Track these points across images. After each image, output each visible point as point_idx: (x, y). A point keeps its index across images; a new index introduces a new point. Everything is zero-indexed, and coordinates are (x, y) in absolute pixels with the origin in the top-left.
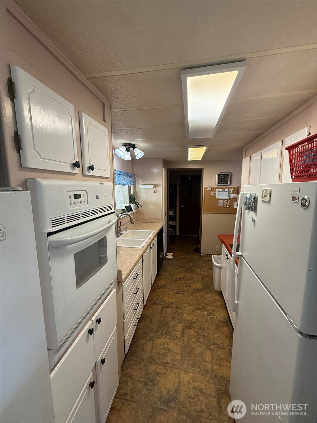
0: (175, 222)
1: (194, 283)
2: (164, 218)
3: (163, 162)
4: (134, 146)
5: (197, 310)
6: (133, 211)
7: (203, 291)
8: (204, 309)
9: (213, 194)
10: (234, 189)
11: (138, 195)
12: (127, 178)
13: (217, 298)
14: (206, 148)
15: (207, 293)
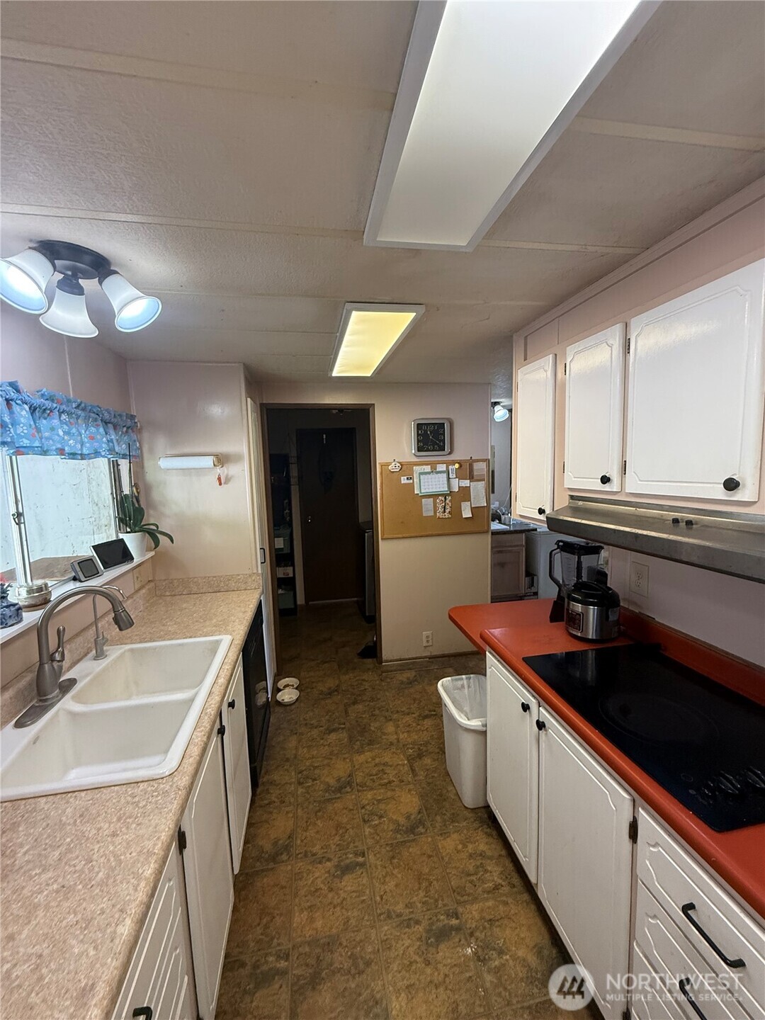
0: (291, 568)
1: (389, 794)
2: (260, 572)
3: (246, 379)
4: (101, 266)
6: (137, 560)
7: (428, 824)
9: (406, 481)
10: (461, 466)
11: (155, 495)
12: (93, 429)
13: (482, 847)
14: (412, 315)
15: (444, 834)
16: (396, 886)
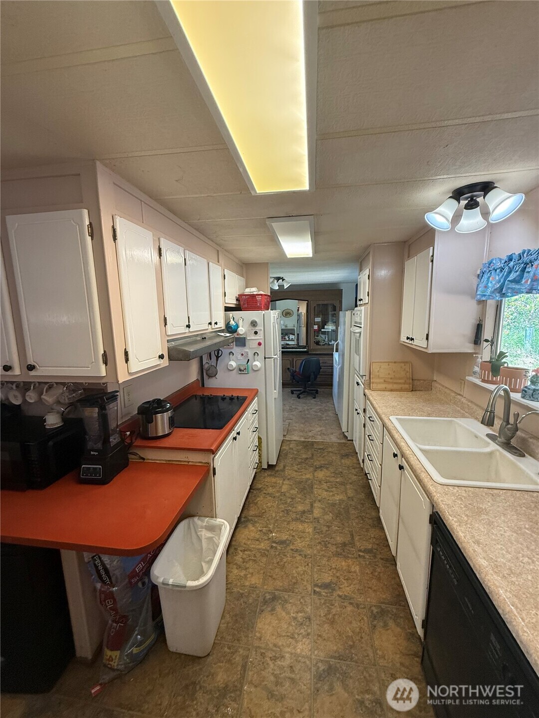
5: (287, 539)
8: (275, 542)
15: (253, 587)
16: (297, 567)
